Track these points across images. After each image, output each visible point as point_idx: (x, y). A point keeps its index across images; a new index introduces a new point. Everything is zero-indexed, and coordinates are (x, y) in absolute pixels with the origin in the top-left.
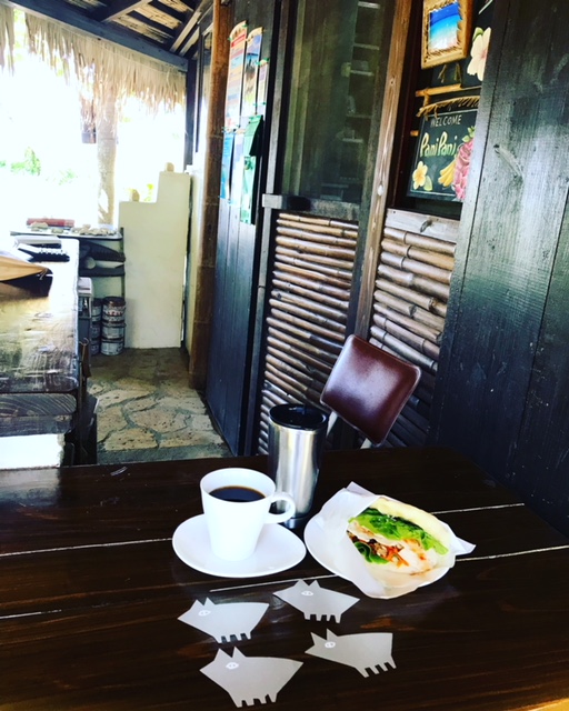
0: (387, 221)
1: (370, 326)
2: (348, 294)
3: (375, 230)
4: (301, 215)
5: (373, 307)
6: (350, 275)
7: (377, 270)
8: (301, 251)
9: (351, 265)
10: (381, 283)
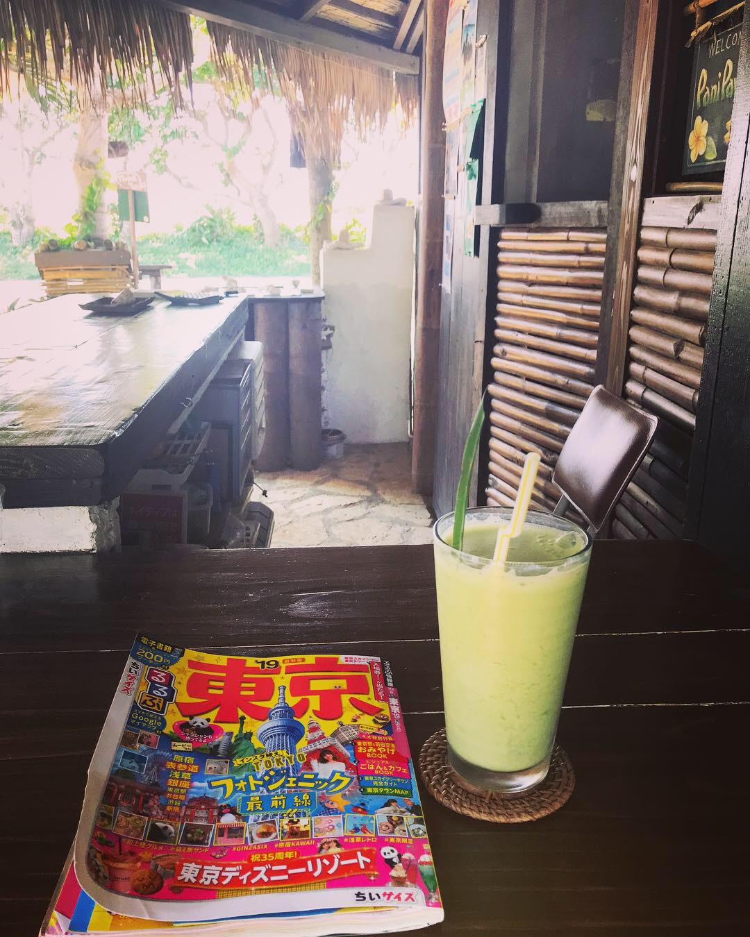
0: (645, 218)
1: (625, 382)
2: (596, 338)
3: (629, 234)
4: (530, 230)
5: (628, 353)
6: (598, 308)
7: (633, 294)
8: (532, 284)
9: (599, 293)
10: (638, 314)
